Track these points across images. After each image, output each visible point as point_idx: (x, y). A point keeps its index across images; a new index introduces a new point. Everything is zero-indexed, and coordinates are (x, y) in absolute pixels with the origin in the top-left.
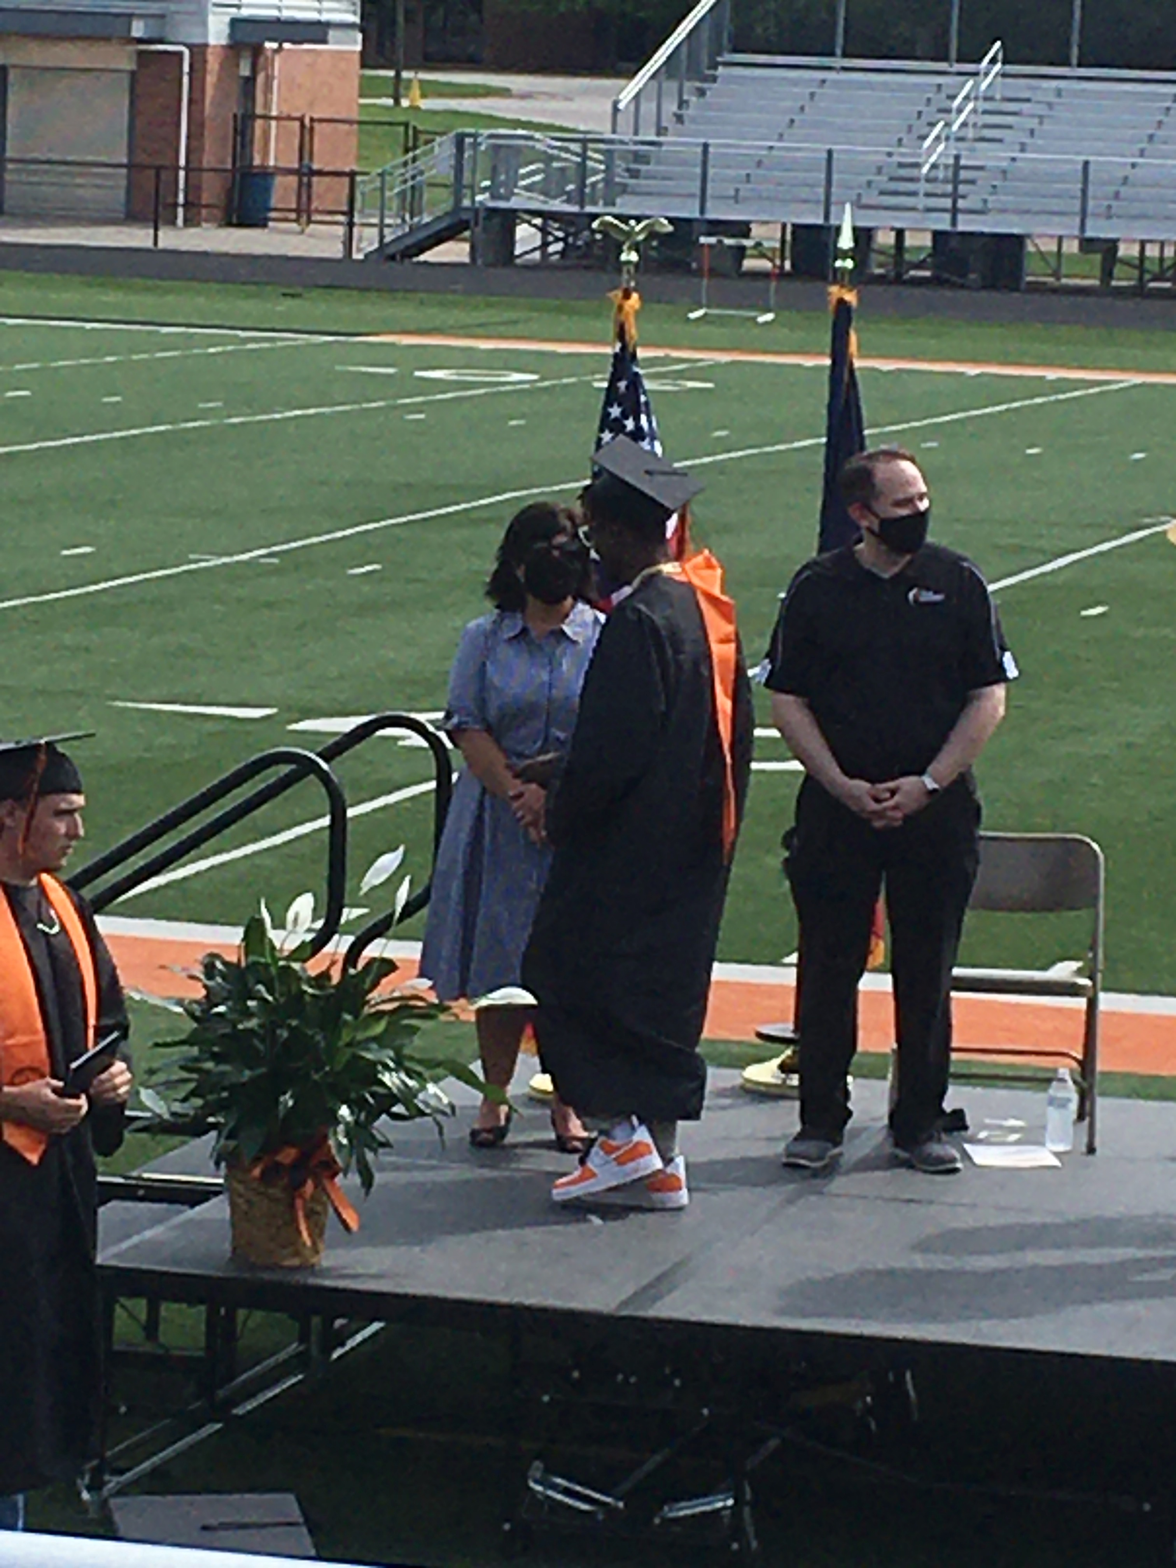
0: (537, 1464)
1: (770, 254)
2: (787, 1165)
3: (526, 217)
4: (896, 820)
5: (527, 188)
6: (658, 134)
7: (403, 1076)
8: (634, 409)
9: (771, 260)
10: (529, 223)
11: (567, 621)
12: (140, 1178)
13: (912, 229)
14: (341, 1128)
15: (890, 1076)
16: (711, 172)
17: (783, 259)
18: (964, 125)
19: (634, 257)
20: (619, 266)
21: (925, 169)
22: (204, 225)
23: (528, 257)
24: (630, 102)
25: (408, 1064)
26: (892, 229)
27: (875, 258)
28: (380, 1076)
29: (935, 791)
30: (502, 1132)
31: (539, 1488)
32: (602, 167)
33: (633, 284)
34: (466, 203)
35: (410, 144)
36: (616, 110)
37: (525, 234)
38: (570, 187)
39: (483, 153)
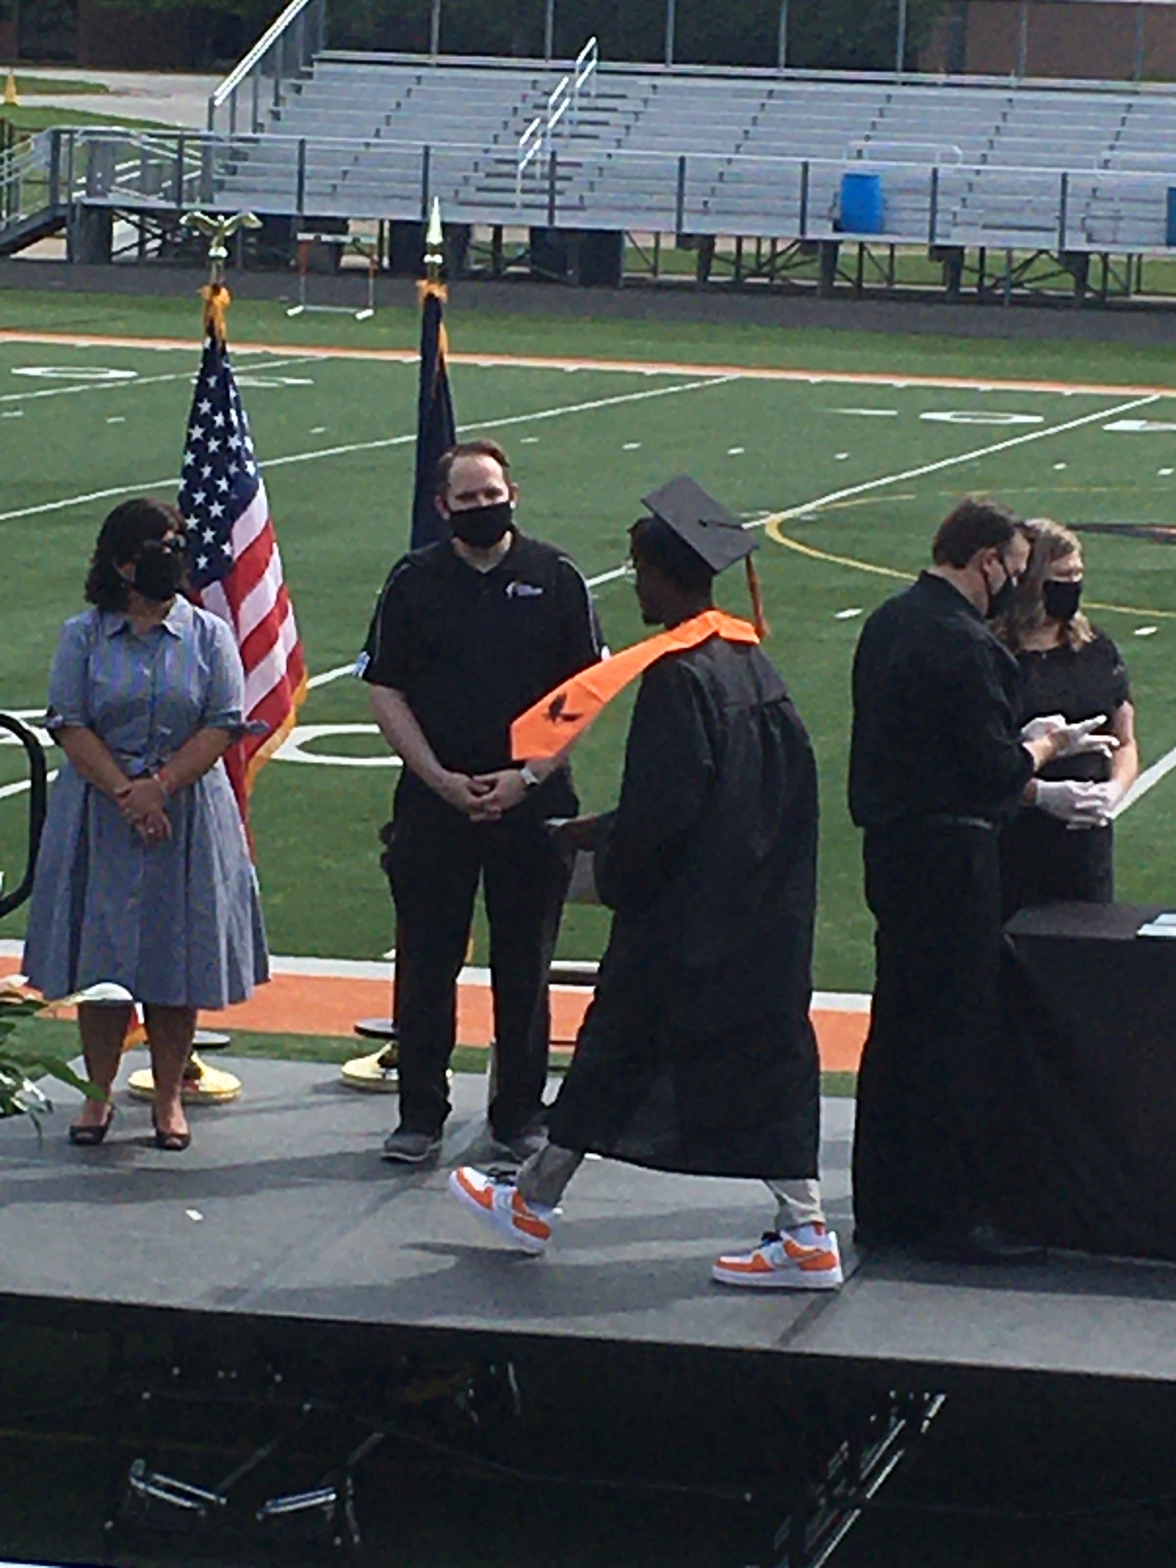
0: (140, 1462)
1: (367, 250)
2: (387, 1160)
3: (124, 214)
4: (496, 812)
5: (122, 185)
6: (254, 131)
8: (222, 404)
9: (369, 256)
10: (128, 221)
11: (168, 617)
13: (510, 226)
15: (489, 1071)
16: (308, 167)
17: (381, 256)
18: (559, 122)
19: (223, 252)
20: (207, 262)
21: (522, 165)
23: (126, 253)
24: (226, 98)
26: (490, 225)
27: (472, 254)
29: (533, 784)
30: (103, 1130)
31: (141, 1486)
32: (199, 163)
33: (221, 279)
34: (63, 200)
35: (7, 140)
36: (212, 107)
37: (123, 231)
38: (168, 184)
39: (78, 148)
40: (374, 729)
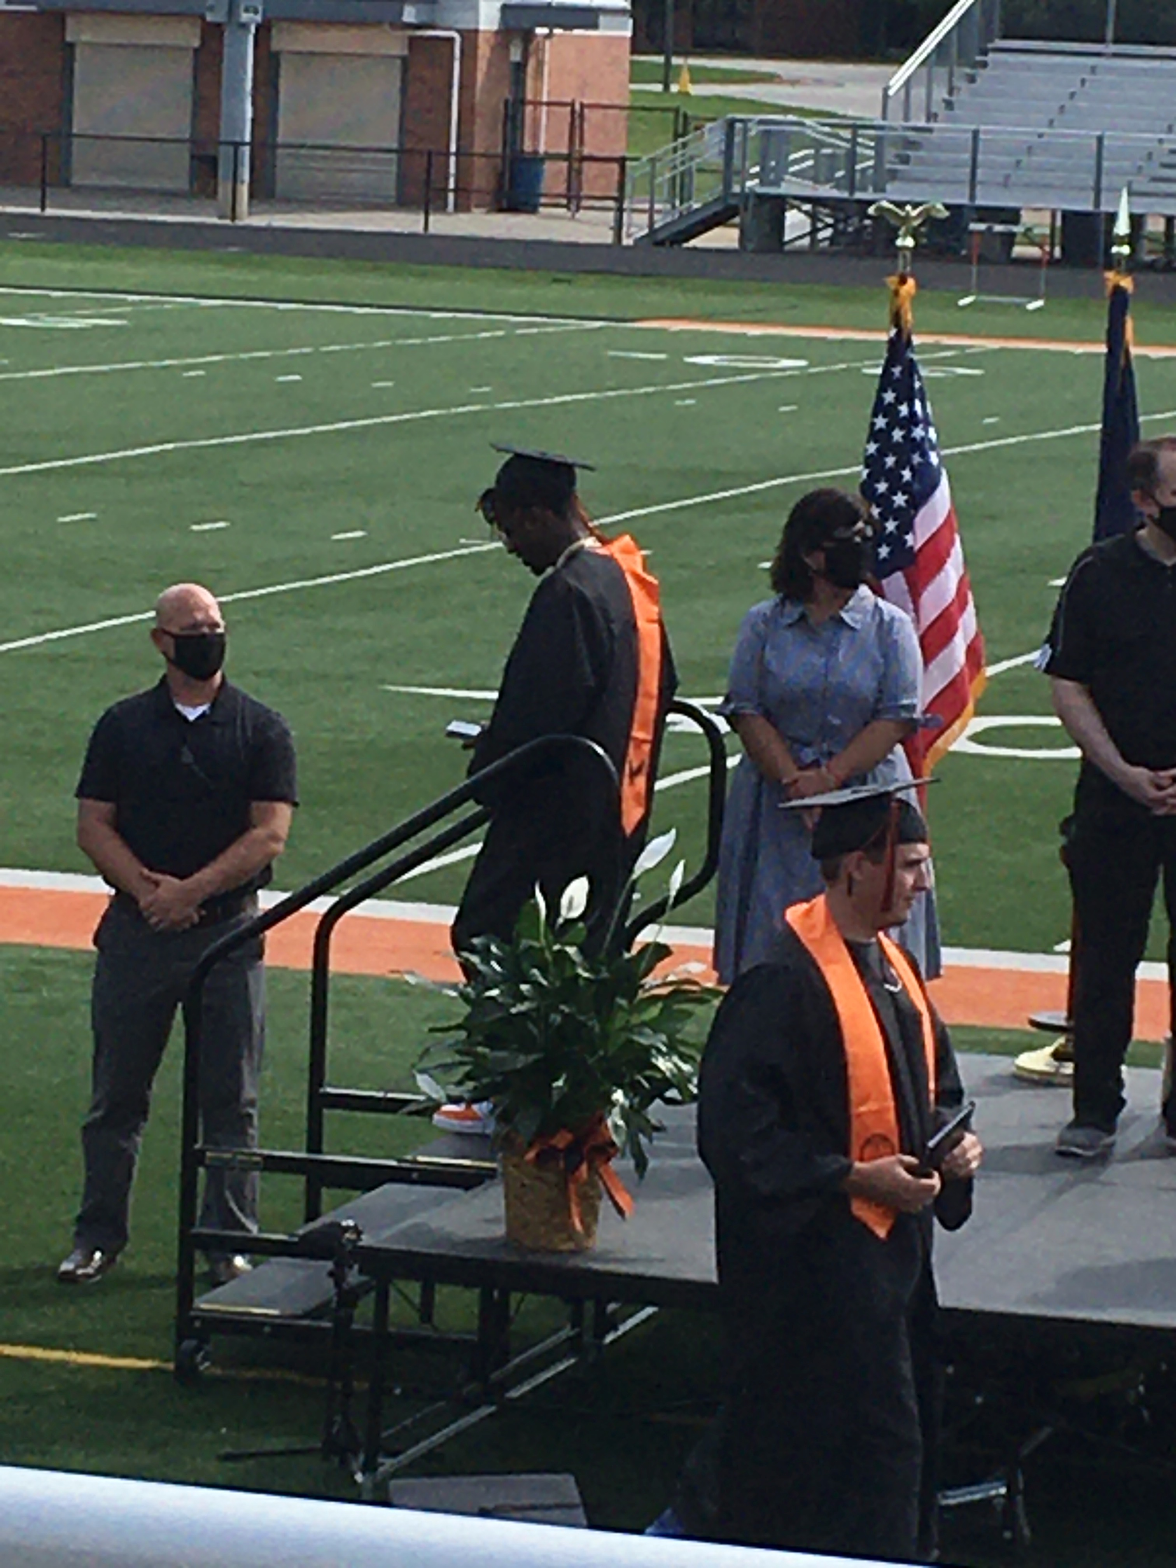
1: (1039, 240)
2: (1061, 1154)
3: (796, 203)
5: (794, 174)
6: (928, 121)
7: (675, 1059)
8: (907, 395)
9: (1041, 246)
10: (800, 210)
11: (847, 608)
12: (415, 1162)
14: (616, 1110)
15: (1163, 1065)
16: (981, 158)
17: (1052, 246)
19: (910, 242)
20: (894, 252)
22: (475, 210)
23: (797, 243)
24: (899, 90)
25: (682, 1049)
26: (1164, 216)
27: (1146, 245)
28: (654, 1060)
32: (872, 153)
33: (908, 269)
34: (736, 189)
35: (680, 130)
36: (886, 96)
37: (796, 220)
38: (840, 174)
39: (753, 138)
40: (1056, 721)
